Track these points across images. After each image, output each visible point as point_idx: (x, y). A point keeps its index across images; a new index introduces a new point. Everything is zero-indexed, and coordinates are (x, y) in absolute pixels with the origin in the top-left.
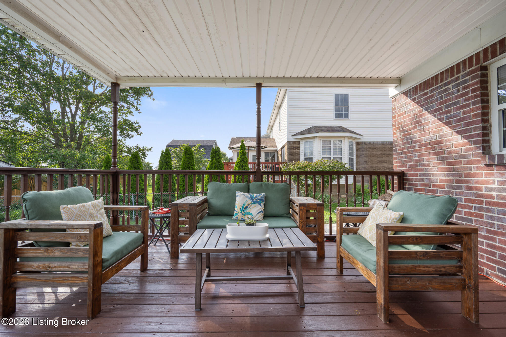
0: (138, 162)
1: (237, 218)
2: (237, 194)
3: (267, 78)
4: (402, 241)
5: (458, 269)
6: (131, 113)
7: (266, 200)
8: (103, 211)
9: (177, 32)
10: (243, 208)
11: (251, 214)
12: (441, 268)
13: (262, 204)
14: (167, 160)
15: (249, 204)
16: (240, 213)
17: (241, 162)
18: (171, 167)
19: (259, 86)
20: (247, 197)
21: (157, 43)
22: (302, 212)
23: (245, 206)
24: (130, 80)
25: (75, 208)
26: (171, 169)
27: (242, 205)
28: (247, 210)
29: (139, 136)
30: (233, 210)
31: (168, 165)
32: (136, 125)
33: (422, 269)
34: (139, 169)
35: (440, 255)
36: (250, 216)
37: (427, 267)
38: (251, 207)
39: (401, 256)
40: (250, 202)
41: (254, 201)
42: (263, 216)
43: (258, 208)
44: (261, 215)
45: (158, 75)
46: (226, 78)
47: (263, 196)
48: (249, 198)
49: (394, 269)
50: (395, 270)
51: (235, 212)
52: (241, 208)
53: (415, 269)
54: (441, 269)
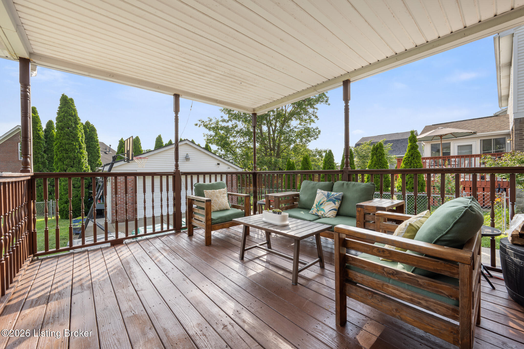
0: (307, 164)
1: (312, 212)
2: (318, 192)
3: (352, 72)
4: (366, 249)
5: (450, 312)
6: (313, 121)
7: (343, 199)
8: (226, 195)
9: (255, 75)
10: (318, 204)
11: (324, 210)
12: (419, 299)
13: (336, 203)
14: (330, 160)
15: (324, 201)
16: (315, 208)
17: (409, 158)
18: (333, 167)
19: (346, 83)
20: (324, 195)
21: (252, 85)
22: (360, 214)
23: (321, 203)
24: (260, 109)
25: (210, 192)
26: (333, 168)
27: (318, 201)
28: (322, 207)
29: (315, 140)
30: (312, 206)
31: (330, 165)
32: (317, 130)
33: (390, 289)
34: (309, 169)
35: (418, 281)
36: (322, 212)
37: (397, 290)
38: (325, 204)
39: (364, 266)
40: (326, 199)
41: (329, 199)
42: (336, 213)
43: (331, 206)
44: (334, 213)
45: (272, 101)
46: (316, 86)
47: (340, 195)
48: (326, 196)
49: (357, 277)
50: (358, 279)
51: (313, 207)
52: (317, 204)
53: (382, 286)
54: (421, 301)
